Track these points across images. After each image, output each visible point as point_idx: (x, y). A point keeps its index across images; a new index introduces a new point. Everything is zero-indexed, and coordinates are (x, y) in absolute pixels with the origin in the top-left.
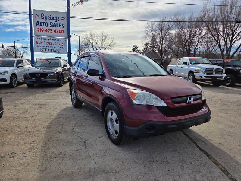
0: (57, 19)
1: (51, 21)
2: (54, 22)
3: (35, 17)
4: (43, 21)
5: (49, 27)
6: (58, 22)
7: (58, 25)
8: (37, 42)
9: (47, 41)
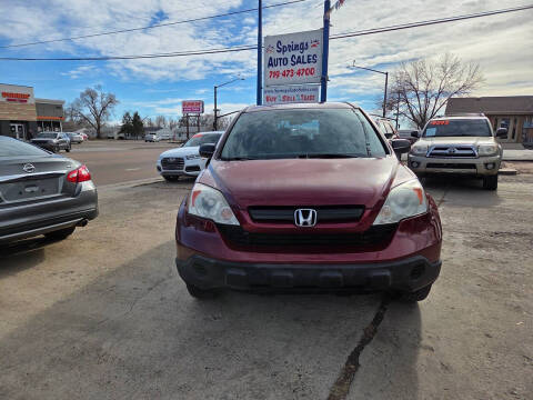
0: (303, 47)
1: (293, 53)
2: (297, 53)
3: (267, 50)
4: (280, 55)
5: (289, 67)
6: (306, 53)
7: (306, 60)
8: (267, 99)
9: (284, 94)
